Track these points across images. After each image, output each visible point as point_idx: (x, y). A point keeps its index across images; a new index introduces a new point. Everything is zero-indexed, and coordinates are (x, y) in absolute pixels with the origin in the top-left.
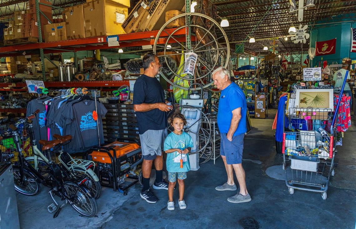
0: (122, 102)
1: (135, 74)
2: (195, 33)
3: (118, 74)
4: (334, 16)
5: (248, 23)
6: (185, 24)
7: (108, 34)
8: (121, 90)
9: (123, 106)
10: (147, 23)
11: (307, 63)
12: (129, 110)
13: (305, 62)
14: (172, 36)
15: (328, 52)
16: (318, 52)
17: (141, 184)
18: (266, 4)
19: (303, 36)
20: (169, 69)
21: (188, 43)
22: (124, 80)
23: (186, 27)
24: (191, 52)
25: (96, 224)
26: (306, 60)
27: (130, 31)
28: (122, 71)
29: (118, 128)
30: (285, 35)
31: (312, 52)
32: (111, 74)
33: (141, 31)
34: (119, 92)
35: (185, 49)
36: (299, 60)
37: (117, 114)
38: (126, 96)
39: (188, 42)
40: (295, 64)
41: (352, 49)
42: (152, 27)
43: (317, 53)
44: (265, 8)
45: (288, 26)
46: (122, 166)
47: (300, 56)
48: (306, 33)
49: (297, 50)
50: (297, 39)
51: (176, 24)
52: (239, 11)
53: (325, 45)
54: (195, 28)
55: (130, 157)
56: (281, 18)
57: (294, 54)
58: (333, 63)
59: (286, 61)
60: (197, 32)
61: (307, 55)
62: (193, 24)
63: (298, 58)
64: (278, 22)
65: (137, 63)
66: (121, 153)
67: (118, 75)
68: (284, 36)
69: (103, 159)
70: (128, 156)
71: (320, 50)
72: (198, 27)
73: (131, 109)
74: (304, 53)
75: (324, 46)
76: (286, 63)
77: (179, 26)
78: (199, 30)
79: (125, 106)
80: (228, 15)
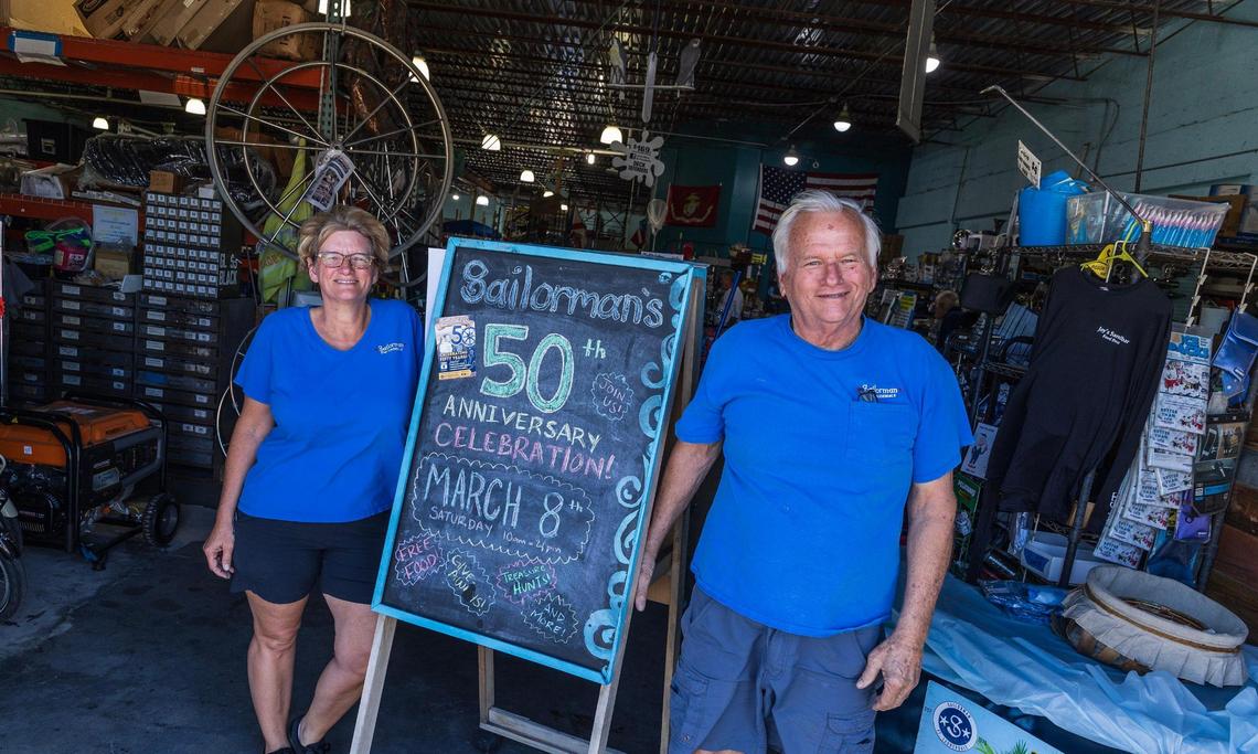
0: (66, 275)
1: (118, 183)
2: (349, 91)
3: (49, 176)
4: (721, 120)
5: (485, 85)
6: (319, 57)
7: (14, 23)
8: (62, 233)
9: (66, 289)
10: (181, 21)
11: (640, 241)
12: (89, 307)
13: (635, 240)
14: (274, 84)
15: (698, 221)
16: (673, 214)
17: (150, 541)
18: (548, 39)
19: (648, 166)
20: (253, 187)
21: (324, 119)
22: (69, 199)
23: (323, 68)
24: (337, 148)
25: (17, 642)
26: (636, 235)
27: (107, 31)
28: (60, 165)
29: (40, 362)
30: (589, 148)
31: (657, 213)
32: (17, 170)
33: (157, 43)
34: (54, 238)
35: (311, 134)
36: (619, 230)
37: (42, 314)
38: (82, 257)
39: (323, 114)
40: (608, 239)
41: (757, 222)
42: (201, 37)
43: (669, 216)
44: (543, 50)
45: (599, 121)
46: (98, 475)
47: (621, 217)
48: (657, 158)
49: (616, 197)
50: (631, 168)
51: (291, 48)
52: (462, 41)
53: (693, 197)
54: (349, 74)
55: (124, 451)
56: (584, 91)
57: (608, 209)
58: (707, 253)
59: (582, 225)
60: (356, 89)
61: (643, 218)
62: (344, 60)
63: (616, 224)
64: (575, 104)
65: (131, 148)
66: (95, 434)
67: (48, 179)
68: (587, 150)
69: (28, 450)
70: (118, 446)
71: (679, 211)
72: (361, 75)
73: (101, 304)
74: (633, 212)
75: (689, 202)
76: (582, 232)
77: (299, 56)
78: (364, 85)
79: (76, 291)
80: (428, 47)
